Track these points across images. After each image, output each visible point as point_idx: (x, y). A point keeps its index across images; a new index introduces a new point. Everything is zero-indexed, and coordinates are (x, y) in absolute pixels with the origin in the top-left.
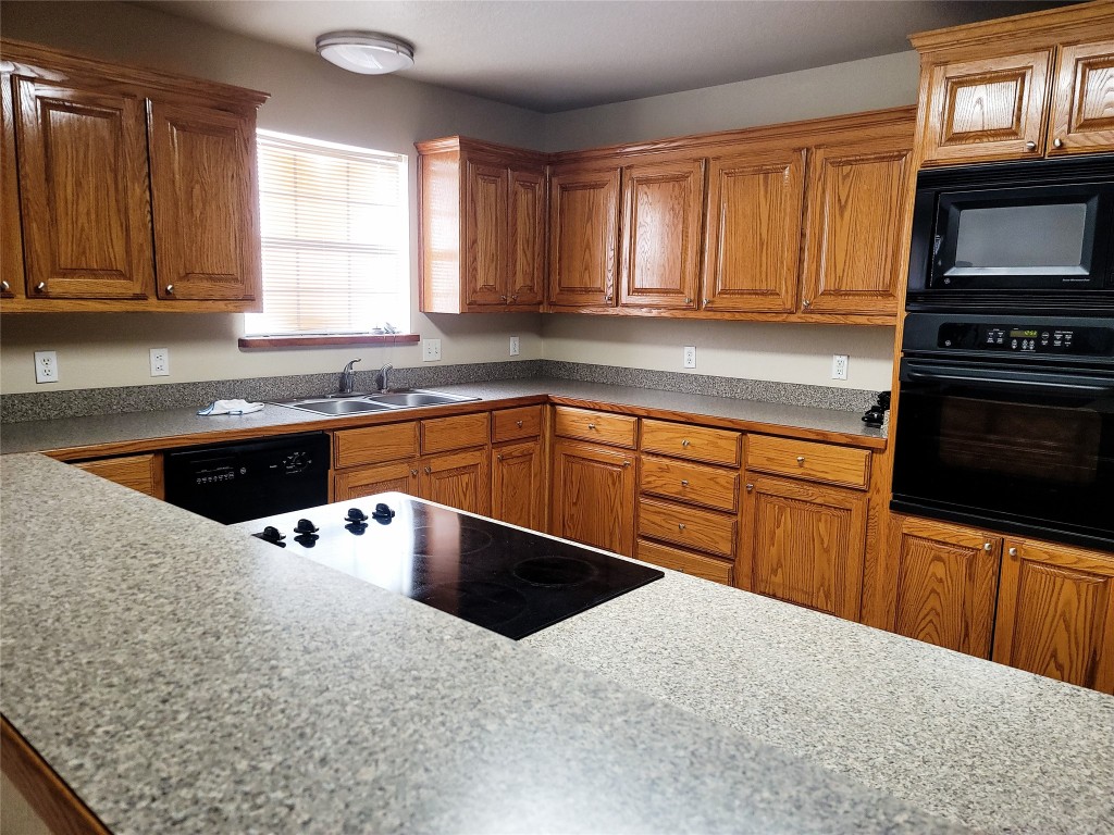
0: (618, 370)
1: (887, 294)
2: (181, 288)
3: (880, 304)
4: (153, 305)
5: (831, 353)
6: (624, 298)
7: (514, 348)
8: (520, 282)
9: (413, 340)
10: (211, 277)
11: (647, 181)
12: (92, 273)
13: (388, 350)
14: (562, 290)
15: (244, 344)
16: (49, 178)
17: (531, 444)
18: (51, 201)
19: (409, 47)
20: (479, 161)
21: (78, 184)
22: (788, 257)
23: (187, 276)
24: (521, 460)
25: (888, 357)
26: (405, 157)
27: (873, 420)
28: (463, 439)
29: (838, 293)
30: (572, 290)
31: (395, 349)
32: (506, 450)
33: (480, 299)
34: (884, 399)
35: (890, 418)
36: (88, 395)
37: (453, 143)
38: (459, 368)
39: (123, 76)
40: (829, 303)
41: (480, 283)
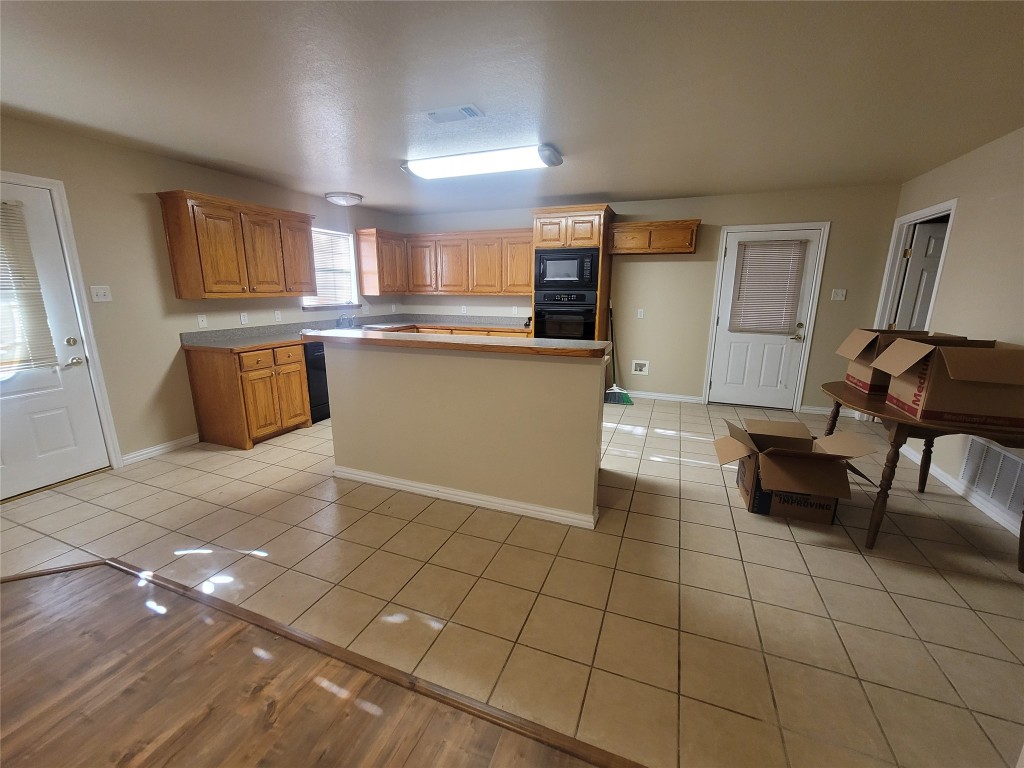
0: (436, 316)
1: (528, 285)
2: (294, 287)
3: (527, 288)
4: (285, 294)
5: (512, 306)
6: (440, 288)
7: (394, 309)
8: (399, 282)
9: (359, 307)
10: (302, 283)
11: (446, 246)
12: (268, 283)
14: (414, 286)
15: (304, 308)
16: (254, 250)
18: (255, 258)
19: (361, 197)
20: (383, 238)
22: (498, 274)
23: (295, 283)
25: (530, 306)
26: (351, 235)
27: (527, 325)
29: (514, 285)
30: (418, 286)
33: (385, 290)
34: (530, 319)
35: (532, 323)
36: (258, 328)
37: (374, 231)
38: (376, 317)
40: (512, 289)
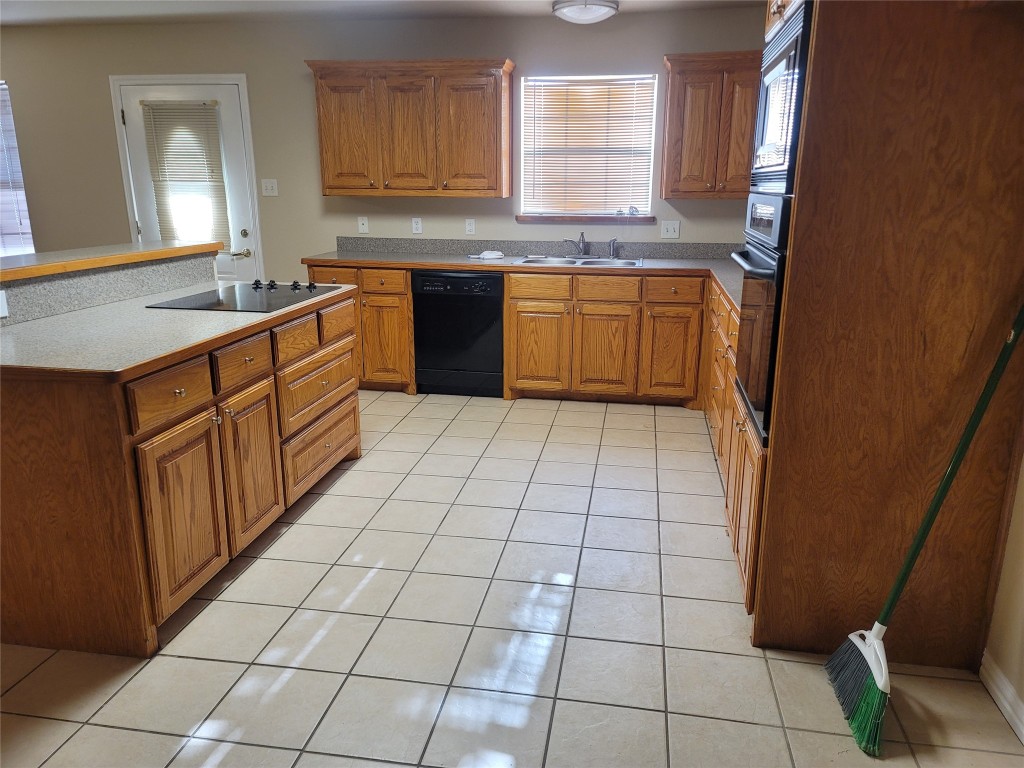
2: (452, 183)
4: (440, 193)
9: (651, 220)
10: (469, 176)
12: (410, 175)
13: (628, 228)
15: (518, 219)
17: (689, 309)
21: (404, 129)
23: (456, 176)
24: (675, 320)
26: (656, 77)
28: (614, 294)
31: (635, 227)
32: (658, 309)
33: (682, 187)
36: (434, 242)
38: (696, 246)
39: (426, 67)
41: (684, 175)
